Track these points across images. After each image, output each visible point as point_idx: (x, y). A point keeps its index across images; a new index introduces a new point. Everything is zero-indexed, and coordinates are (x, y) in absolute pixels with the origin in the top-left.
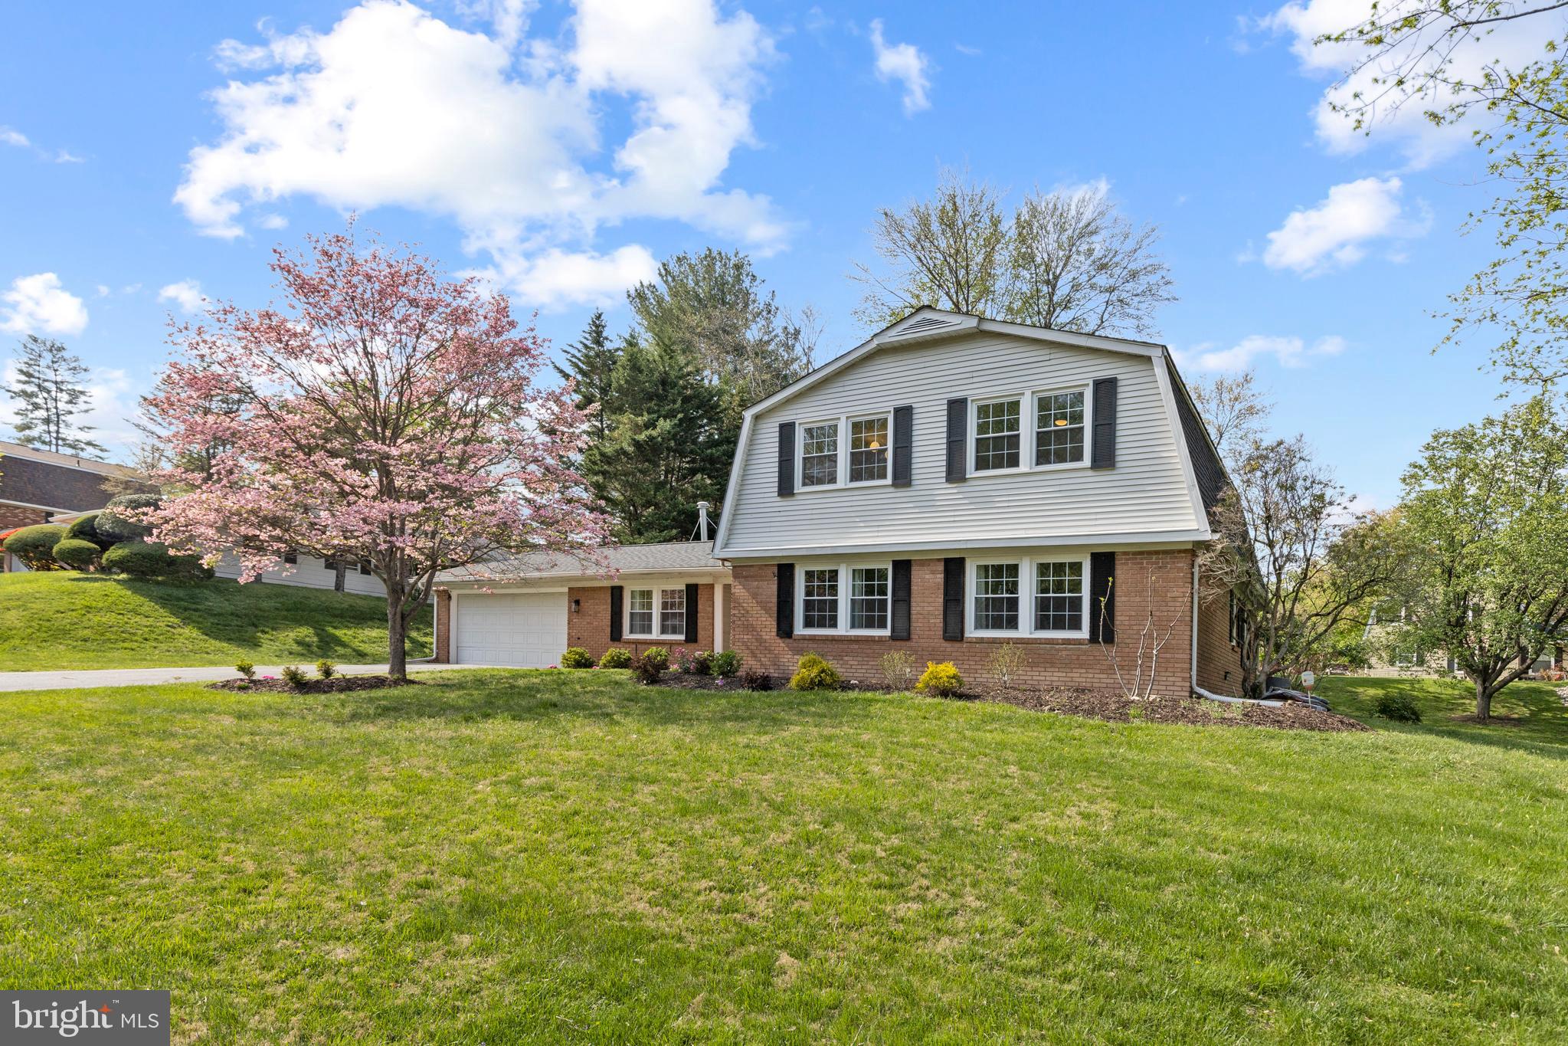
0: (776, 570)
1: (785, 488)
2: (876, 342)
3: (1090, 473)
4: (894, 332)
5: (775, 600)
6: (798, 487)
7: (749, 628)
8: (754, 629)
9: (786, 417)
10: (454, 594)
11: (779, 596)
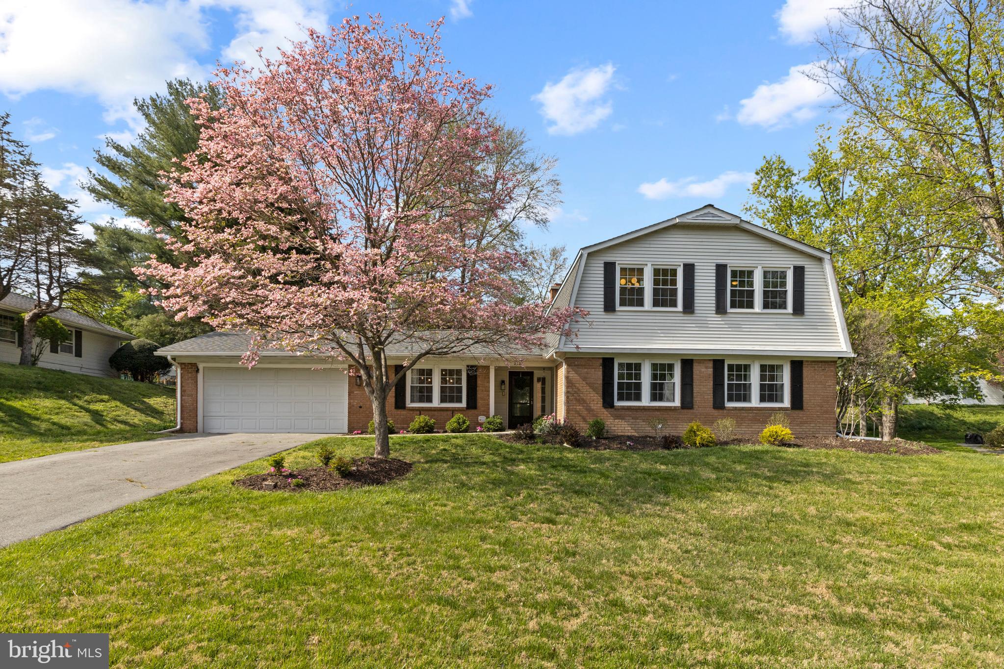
0: (601, 361)
1: (609, 307)
2: (677, 220)
3: (791, 317)
4: (690, 217)
5: (600, 382)
6: (618, 308)
7: (581, 401)
8: (584, 401)
9: (610, 258)
10: (201, 366)
11: (604, 380)
